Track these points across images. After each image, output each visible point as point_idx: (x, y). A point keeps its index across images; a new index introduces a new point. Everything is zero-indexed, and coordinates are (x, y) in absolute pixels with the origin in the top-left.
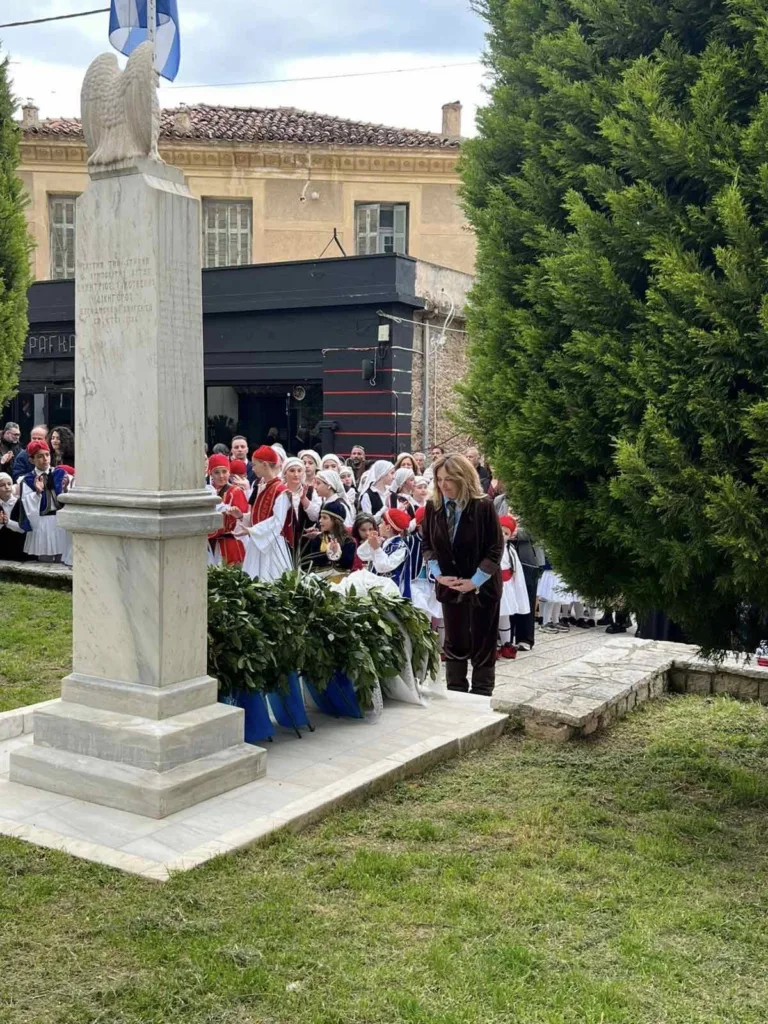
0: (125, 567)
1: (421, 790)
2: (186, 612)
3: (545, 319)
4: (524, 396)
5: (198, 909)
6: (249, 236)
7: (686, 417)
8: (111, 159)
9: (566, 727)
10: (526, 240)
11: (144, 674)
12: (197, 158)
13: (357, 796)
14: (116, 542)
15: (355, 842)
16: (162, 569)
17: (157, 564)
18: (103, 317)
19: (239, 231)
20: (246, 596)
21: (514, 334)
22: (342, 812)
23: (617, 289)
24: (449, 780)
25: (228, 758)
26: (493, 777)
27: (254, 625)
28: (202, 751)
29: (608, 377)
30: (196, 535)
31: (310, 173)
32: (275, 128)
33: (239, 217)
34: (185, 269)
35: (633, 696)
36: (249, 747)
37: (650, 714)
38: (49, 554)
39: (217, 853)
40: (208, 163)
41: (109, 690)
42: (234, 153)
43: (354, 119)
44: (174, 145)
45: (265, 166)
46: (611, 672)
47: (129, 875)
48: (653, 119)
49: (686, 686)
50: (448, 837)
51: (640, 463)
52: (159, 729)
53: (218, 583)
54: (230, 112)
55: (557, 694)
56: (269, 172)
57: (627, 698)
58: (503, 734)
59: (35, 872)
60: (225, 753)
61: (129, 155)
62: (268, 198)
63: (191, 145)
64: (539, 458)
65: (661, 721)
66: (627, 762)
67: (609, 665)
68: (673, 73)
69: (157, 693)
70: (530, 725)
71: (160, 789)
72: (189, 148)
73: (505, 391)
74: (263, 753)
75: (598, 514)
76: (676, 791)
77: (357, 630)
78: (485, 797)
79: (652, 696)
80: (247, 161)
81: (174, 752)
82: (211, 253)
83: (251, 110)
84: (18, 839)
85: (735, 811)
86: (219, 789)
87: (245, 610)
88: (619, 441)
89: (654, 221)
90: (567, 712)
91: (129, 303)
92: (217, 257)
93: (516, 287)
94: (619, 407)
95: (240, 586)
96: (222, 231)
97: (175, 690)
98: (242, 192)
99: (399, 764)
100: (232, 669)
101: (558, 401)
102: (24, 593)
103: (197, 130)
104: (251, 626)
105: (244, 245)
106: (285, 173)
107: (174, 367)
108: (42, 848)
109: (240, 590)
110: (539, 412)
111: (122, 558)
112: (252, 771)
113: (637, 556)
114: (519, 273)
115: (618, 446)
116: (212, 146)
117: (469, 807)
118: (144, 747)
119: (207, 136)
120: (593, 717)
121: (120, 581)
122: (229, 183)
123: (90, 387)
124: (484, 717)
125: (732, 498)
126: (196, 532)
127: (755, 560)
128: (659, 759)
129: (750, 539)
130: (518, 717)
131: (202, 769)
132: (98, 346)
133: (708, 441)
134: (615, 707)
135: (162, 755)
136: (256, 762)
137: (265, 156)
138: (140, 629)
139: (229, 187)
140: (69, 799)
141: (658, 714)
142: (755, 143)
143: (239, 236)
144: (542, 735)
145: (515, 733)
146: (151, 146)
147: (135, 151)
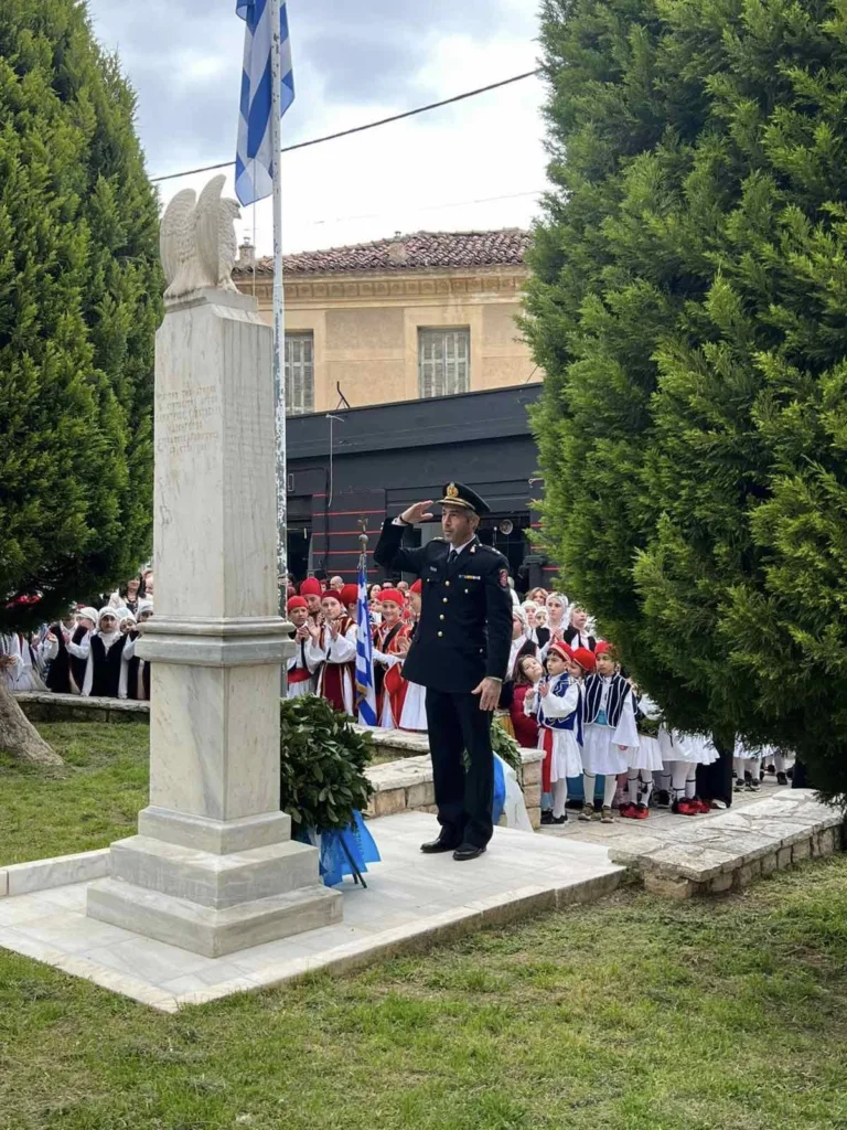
0: (194, 694)
1: (495, 942)
2: (256, 742)
5: (194, 1042)
6: (467, 365)
7: (697, 524)
8: (183, 291)
9: (686, 882)
10: (568, 349)
11: (210, 807)
12: (412, 287)
14: (187, 671)
15: (402, 990)
16: (227, 698)
17: (222, 691)
19: (457, 360)
22: (397, 958)
23: (629, 393)
24: (533, 932)
25: (299, 898)
26: (586, 931)
28: (268, 890)
29: (626, 486)
30: (266, 663)
32: (495, 251)
33: (456, 345)
34: (255, 394)
35: (789, 851)
36: (323, 889)
37: (804, 873)
39: (238, 989)
40: (423, 292)
41: (179, 823)
42: (451, 280)
44: (387, 275)
45: (483, 291)
46: (764, 825)
47: (142, 1005)
48: (646, 214)
50: (501, 989)
51: (658, 575)
52: (217, 863)
54: (451, 238)
55: (688, 846)
56: (488, 297)
57: (777, 853)
58: (618, 888)
59: (56, 998)
60: (295, 894)
62: (486, 325)
63: (407, 275)
65: (814, 881)
66: (747, 922)
67: (767, 817)
68: (675, 166)
69: (220, 827)
70: (649, 879)
71: (214, 926)
72: (404, 278)
74: (339, 895)
75: (646, 634)
76: (790, 955)
78: (566, 952)
79: (816, 853)
80: (466, 286)
81: (233, 889)
82: (428, 384)
83: (472, 234)
84: (53, 967)
86: (285, 932)
88: (642, 553)
89: (661, 320)
90: (688, 865)
91: (200, 432)
92: (433, 388)
94: (640, 516)
96: (439, 361)
97: (241, 824)
98: (460, 320)
99: (478, 912)
100: (312, 800)
101: (596, 513)
103: (413, 258)
104: (337, 757)
105: (462, 375)
106: (504, 297)
107: (242, 492)
108: (72, 977)
110: (583, 526)
111: (193, 688)
112: (326, 915)
113: (683, 680)
115: (639, 558)
116: (428, 274)
117: (539, 961)
118: (204, 882)
119: (423, 264)
120: (722, 872)
121: (190, 710)
122: (444, 312)
123: (166, 515)
124: (598, 868)
125: (742, 609)
126: (266, 660)
127: (771, 678)
128: (783, 920)
129: (770, 655)
130: (636, 870)
131: (266, 908)
132: (174, 474)
133: (721, 549)
134: (758, 863)
135: (220, 892)
136: (330, 905)
137: (482, 280)
138: (208, 760)
139: (445, 315)
140: (135, 935)
141: (814, 874)
142: (740, 233)
143: (457, 366)
144: (663, 890)
145: (631, 887)
146: (221, 277)
147: (203, 282)
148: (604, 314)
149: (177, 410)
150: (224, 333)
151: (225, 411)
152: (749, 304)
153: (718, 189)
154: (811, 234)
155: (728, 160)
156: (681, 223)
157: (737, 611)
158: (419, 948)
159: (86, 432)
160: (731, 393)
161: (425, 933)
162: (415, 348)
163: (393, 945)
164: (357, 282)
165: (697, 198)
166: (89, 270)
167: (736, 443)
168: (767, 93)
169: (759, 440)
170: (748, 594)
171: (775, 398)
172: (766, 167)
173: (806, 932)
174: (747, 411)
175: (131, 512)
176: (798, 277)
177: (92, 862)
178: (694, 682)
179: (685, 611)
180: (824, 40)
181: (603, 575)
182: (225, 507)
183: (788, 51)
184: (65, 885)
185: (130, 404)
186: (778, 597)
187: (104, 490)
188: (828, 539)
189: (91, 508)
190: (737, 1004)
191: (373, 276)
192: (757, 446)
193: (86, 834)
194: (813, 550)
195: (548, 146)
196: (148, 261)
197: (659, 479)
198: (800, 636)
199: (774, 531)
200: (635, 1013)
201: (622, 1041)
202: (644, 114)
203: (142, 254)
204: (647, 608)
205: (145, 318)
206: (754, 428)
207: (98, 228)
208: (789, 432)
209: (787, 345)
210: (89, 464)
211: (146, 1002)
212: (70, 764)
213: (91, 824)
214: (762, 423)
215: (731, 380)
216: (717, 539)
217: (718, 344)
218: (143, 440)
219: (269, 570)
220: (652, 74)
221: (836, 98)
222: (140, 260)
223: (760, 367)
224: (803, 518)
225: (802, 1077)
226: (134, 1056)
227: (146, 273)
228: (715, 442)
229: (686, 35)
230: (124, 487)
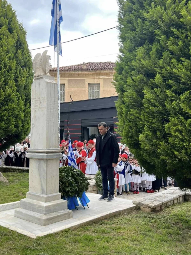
0: (39, 166)
1: (107, 222)
2: (53, 177)
5: (40, 245)
6: (99, 92)
7: (153, 128)
8: (38, 76)
9: (150, 208)
10: (124, 89)
11: (43, 192)
12: (87, 74)
14: (38, 160)
15: (87, 233)
16: (47, 167)
17: (46, 165)
18: (36, 110)
20: (71, 173)
22: (85, 226)
23: (138, 99)
24: (116, 220)
27: (72, 180)
28: (56, 210)
29: (137, 119)
30: (56, 159)
31: (113, 77)
32: (105, 67)
33: (97, 88)
34: (54, 98)
35: (172, 201)
36: (69, 210)
37: (176, 206)
39: (50, 233)
40: (90, 76)
41: (35, 195)
42: (96, 73)
44: (81, 72)
45: (103, 75)
46: (167, 195)
48: (142, 60)
49: (189, 199)
50: (109, 233)
51: (144, 139)
52: (45, 204)
54: (96, 64)
55: (150, 200)
56: (104, 77)
57: (170, 202)
58: (135, 210)
59: (8, 235)
60: (62, 211)
61: (41, 75)
62: (104, 83)
63: (86, 72)
65: (178, 208)
66: (164, 217)
67: (168, 194)
68: (148, 49)
69: (45, 196)
70: (142, 208)
71: (44, 219)
72: (85, 72)
74: (72, 212)
75: (141, 152)
76: (173, 225)
78: (123, 224)
79: (179, 202)
80: (99, 74)
81: (48, 210)
82: (91, 96)
83: (101, 63)
84: (7, 228)
85: (187, 230)
86: (60, 220)
87: (70, 177)
89: (145, 83)
90: (150, 204)
91: (41, 107)
92: (92, 97)
94: (140, 126)
96: (93, 91)
97: (50, 195)
98: (98, 82)
99: (103, 215)
100: (66, 191)
101: (130, 125)
103: (87, 68)
104: (71, 180)
105: (98, 94)
106: (107, 77)
107: (51, 120)
108: (12, 230)
110: (127, 128)
111: (39, 164)
112: (69, 216)
113: (150, 163)
115: (140, 135)
116: (91, 72)
117: (118, 226)
118: (42, 209)
119: (90, 70)
120: (158, 206)
121: (38, 170)
122: (94, 80)
123: (33, 126)
124: (130, 205)
125: (163, 147)
127: (170, 162)
128: (172, 217)
129: (169, 157)
130: (139, 206)
131: (55, 215)
132: (35, 117)
133: (158, 133)
134: (166, 204)
135: (45, 211)
136: (70, 214)
137: (103, 73)
138: (43, 181)
140: (26, 221)
141: (178, 206)
142: (162, 64)
143: (97, 92)
144: (145, 210)
145: (138, 210)
146: (46, 72)
147: (42, 74)
148: (132, 82)
149: (36, 102)
150: (47, 85)
151: (47, 102)
152: (164, 80)
153: (157, 55)
154: (178, 65)
155: (160, 48)
156: (149, 62)
157: (162, 147)
158: (90, 223)
159: (15, 107)
160: (160, 99)
161: (92, 220)
162: (88, 88)
163: (84, 223)
164: (75, 73)
165: (153, 56)
166: (16, 70)
167: (162, 110)
168: (168, 34)
169: (167, 110)
170: (164, 143)
171: (170, 100)
172: (168, 50)
173: (177, 219)
174: (164, 103)
175: (24, 125)
176: (175, 74)
177: (16, 204)
178: (152, 163)
179: (150, 147)
180: (181, 23)
181: (132, 139)
182: (47, 124)
183: (173, 25)
184: (9, 209)
185: (25, 100)
186: (171, 144)
187: (18, 120)
188: (182, 131)
189: (15, 124)
190: (162, 236)
191: (78, 72)
192: (166, 111)
193: (14, 198)
194: (179, 134)
195: (119, 45)
196: (29, 68)
197: (144, 118)
198: (176, 153)
199: (170, 129)
200: (140, 238)
201: (136, 244)
202: (141, 38)
203: (28, 67)
204: (142, 146)
205: (28, 81)
206: (166, 107)
207: (18, 61)
208: (173, 108)
209: (173, 89)
210: (15, 114)
211: (29, 236)
212: (10, 182)
213: (15, 196)
214: (167, 106)
215: (160, 96)
216: (157, 131)
217: (158, 89)
218: (27, 109)
219: (57, 138)
220: (143, 29)
221: (183, 35)
222: (27, 68)
223: (167, 93)
224: (176, 127)
225: (177, 252)
226: (27, 248)
227: (28, 71)
228: (157, 110)
229: (150, 21)
230: (23, 119)
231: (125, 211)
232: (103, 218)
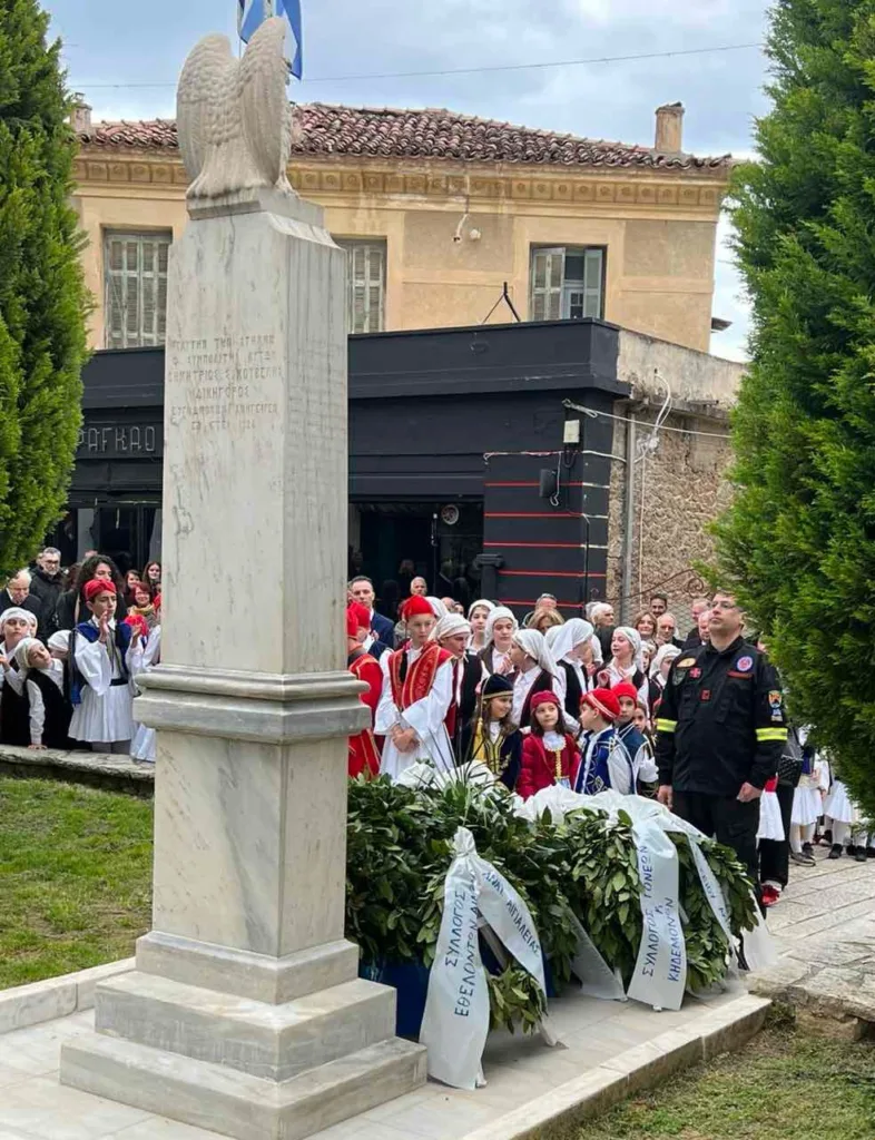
0: (231, 780)
1: (651, 1114)
2: (318, 847)
3: (861, 435)
4: (824, 547)
6: (381, 290)
8: (221, 190)
9: (855, 1022)
11: (255, 937)
12: (311, 180)
13: (561, 1124)
14: (220, 746)
16: (284, 786)
17: (278, 779)
18: (206, 419)
19: (368, 283)
20: (399, 823)
21: (812, 455)
24: (691, 1099)
25: (375, 1059)
26: (755, 1095)
27: (409, 865)
28: (337, 1049)
30: (332, 738)
31: (467, 203)
32: (420, 138)
33: (367, 263)
34: (325, 350)
36: (402, 1043)
38: (105, 740)
40: (325, 187)
41: (204, 958)
42: (363, 174)
43: (531, 127)
45: (405, 192)
52: (276, 1017)
53: (359, 804)
54: (358, 115)
55: (840, 971)
56: (411, 201)
58: (764, 1028)
60: (369, 1053)
61: (247, 184)
62: (408, 238)
63: (304, 162)
64: (846, 641)
69: (273, 965)
70: (803, 1017)
71: (277, 1106)
72: (299, 165)
73: (795, 539)
74: (422, 1052)
77: (553, 875)
80: (382, 185)
81: (298, 1052)
83: (386, 113)
86: (360, 1106)
87: (397, 844)
90: (857, 1000)
91: (245, 401)
93: (816, 386)
95: (390, 809)
97: (300, 961)
98: (373, 228)
99: (622, 1076)
100: (378, 930)
102: (71, 797)
103: (311, 140)
104: (406, 868)
106: (433, 202)
107: (306, 494)
109: (390, 815)
111: (228, 771)
112: (407, 1079)
114: (822, 365)
116: (333, 163)
118: (256, 1044)
119: (326, 149)
121: (223, 803)
122: (354, 215)
123: (184, 521)
126: (334, 734)
130: (786, 1005)
131: (337, 1075)
132: (198, 463)
135: (280, 1057)
136: (412, 1066)
137: (405, 178)
138: (253, 875)
139: (355, 221)
140: (151, 1116)
143: (367, 290)
144: (822, 1031)
145: (780, 1028)
146: (280, 172)
147: (256, 179)
149: (205, 367)
151: (288, 374)
161: (570, 1110)
175: (22, 490)
182: (287, 514)
185: (23, 334)
218: (38, 388)
219: (337, 605)
230: (14, 454)
231: (723, 1040)
232: (620, 1092)
